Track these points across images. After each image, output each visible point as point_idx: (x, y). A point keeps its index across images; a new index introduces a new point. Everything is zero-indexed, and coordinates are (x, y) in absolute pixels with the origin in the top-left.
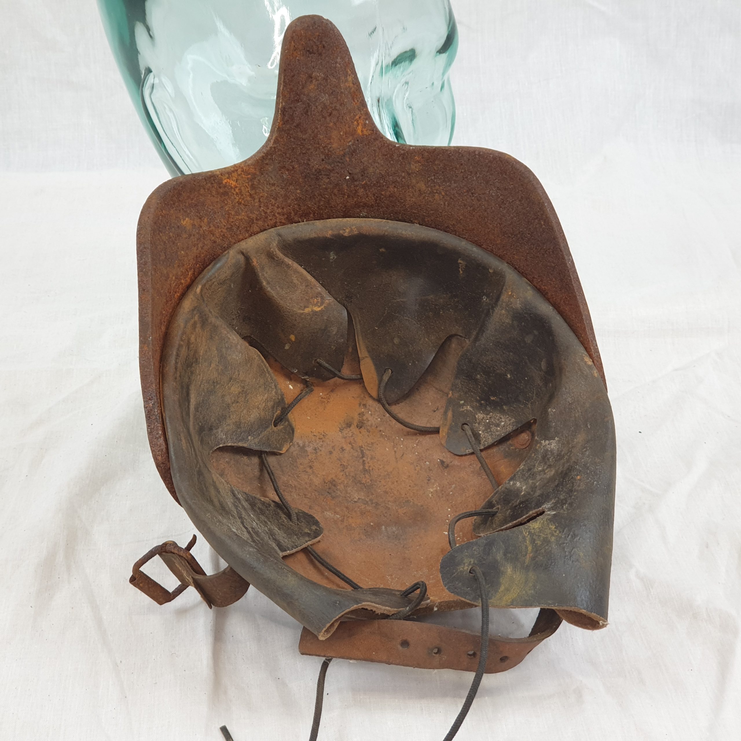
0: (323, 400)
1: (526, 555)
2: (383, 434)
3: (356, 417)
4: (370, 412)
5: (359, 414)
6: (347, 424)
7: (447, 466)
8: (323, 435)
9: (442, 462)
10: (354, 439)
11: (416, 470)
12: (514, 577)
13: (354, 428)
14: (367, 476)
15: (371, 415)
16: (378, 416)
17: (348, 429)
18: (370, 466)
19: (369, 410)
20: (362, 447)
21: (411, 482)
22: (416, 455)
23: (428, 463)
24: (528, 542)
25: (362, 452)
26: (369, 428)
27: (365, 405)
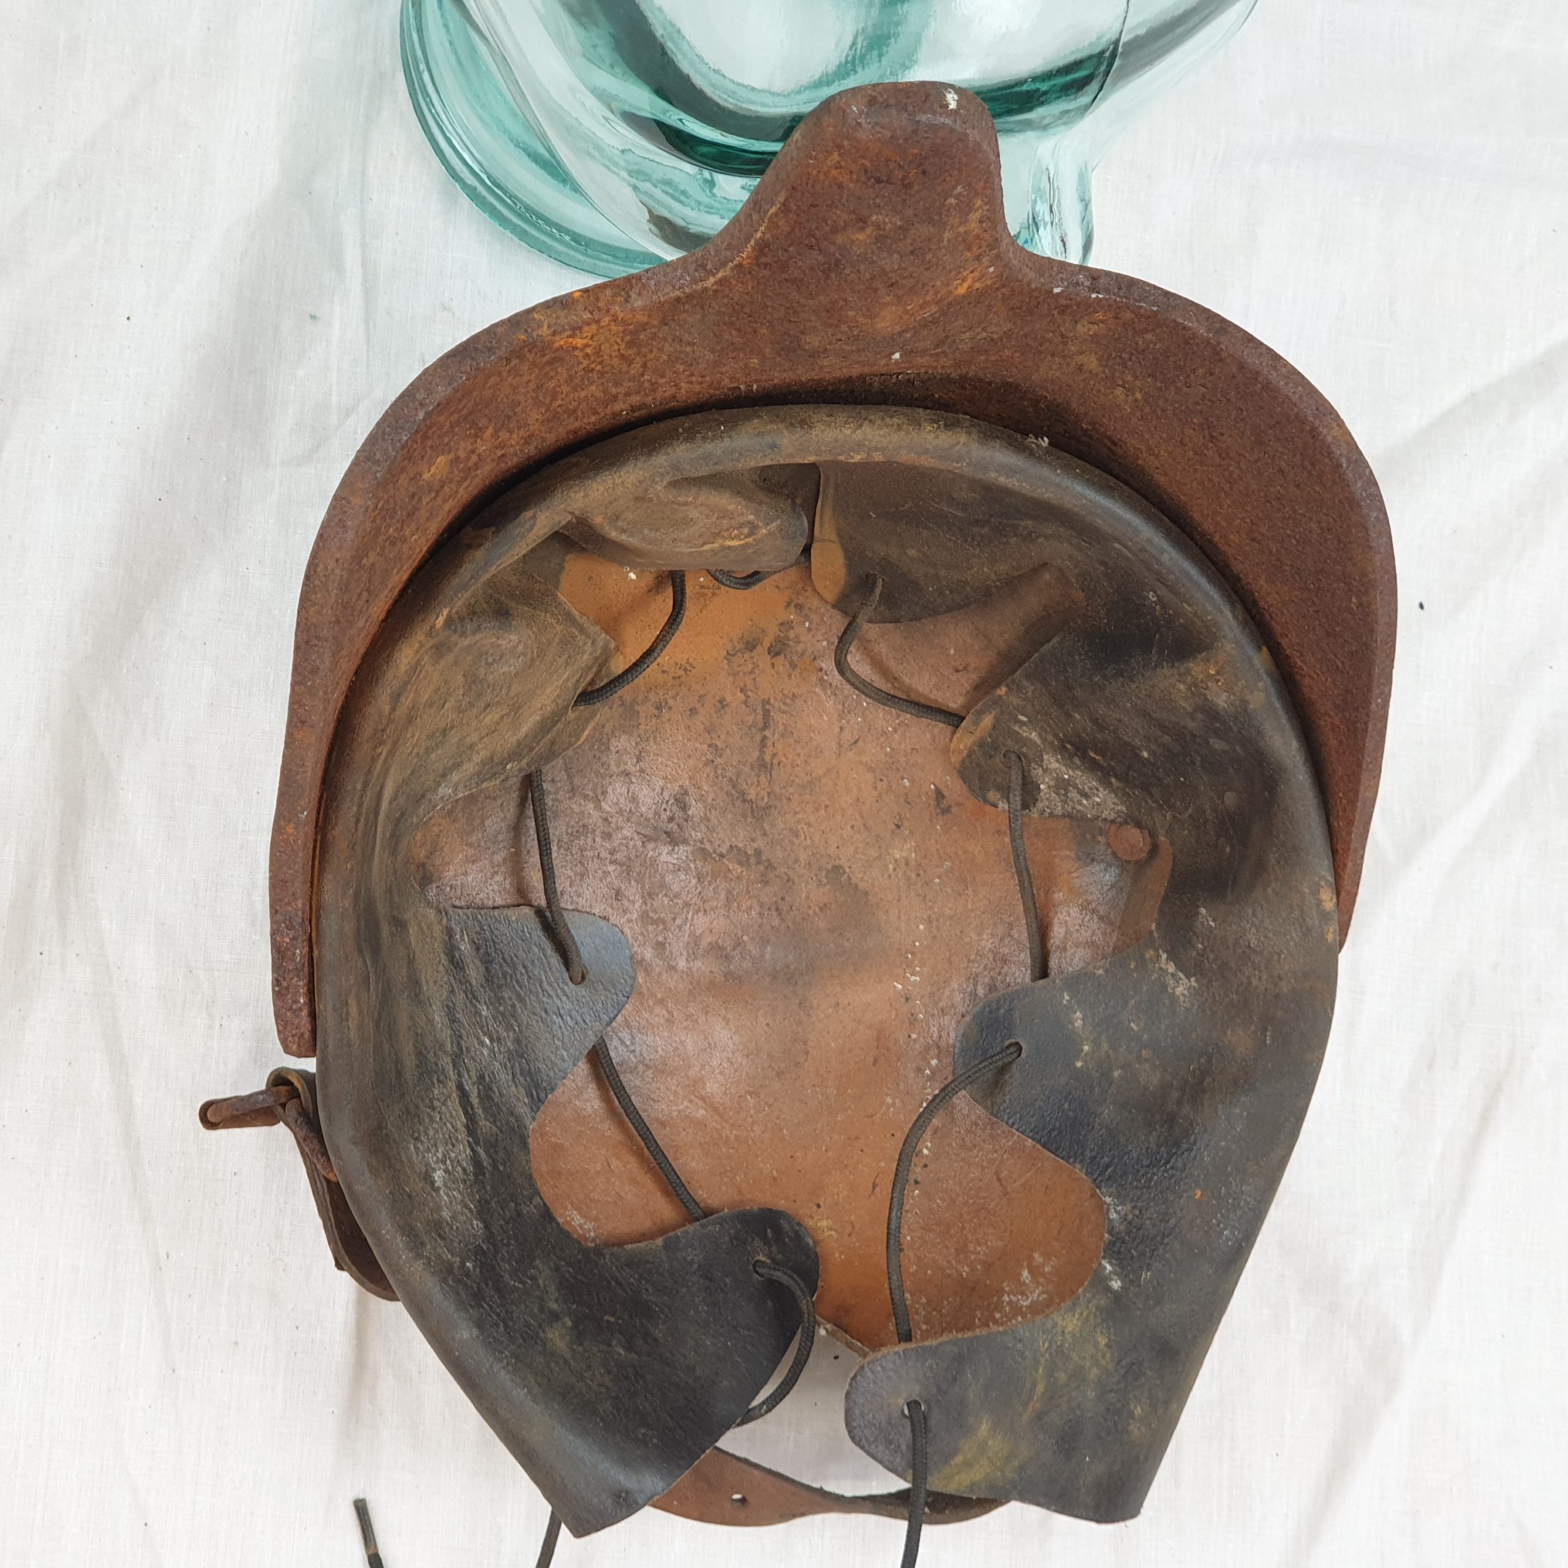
0: (703, 590)
1: (1028, 1402)
2: (826, 678)
3: (773, 630)
4: (807, 624)
5: (782, 624)
6: (748, 643)
7: (946, 811)
8: (685, 670)
9: (939, 795)
10: (754, 679)
11: (876, 788)
12: (990, 1443)
13: (761, 656)
14: (763, 779)
15: (809, 630)
16: (823, 635)
17: (747, 655)
18: (774, 755)
19: (807, 618)
20: (768, 702)
21: (857, 816)
22: (886, 754)
23: (906, 782)
24: (1041, 1370)
25: (766, 714)
26: (795, 658)
27: (799, 607)
